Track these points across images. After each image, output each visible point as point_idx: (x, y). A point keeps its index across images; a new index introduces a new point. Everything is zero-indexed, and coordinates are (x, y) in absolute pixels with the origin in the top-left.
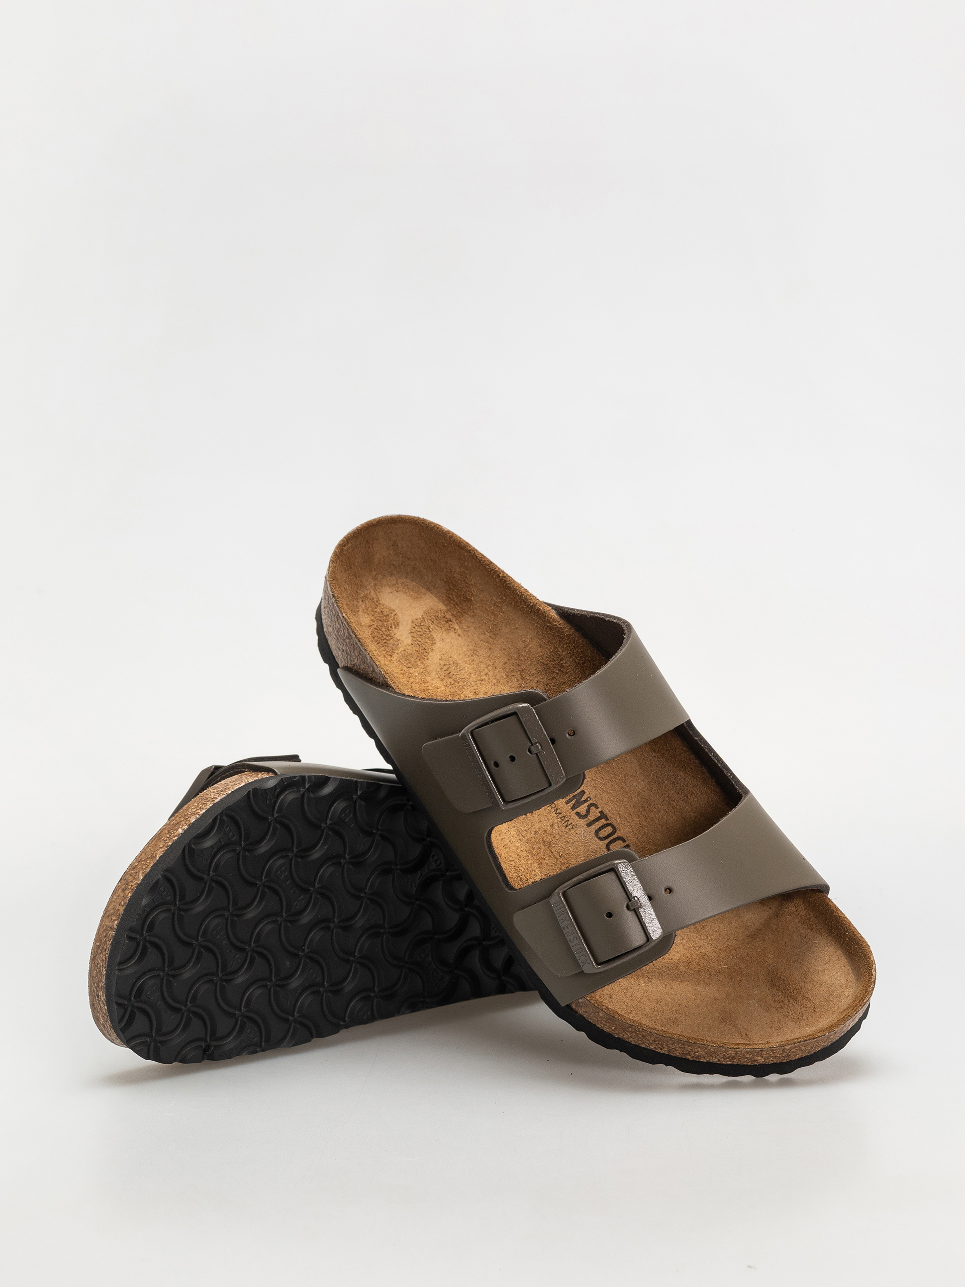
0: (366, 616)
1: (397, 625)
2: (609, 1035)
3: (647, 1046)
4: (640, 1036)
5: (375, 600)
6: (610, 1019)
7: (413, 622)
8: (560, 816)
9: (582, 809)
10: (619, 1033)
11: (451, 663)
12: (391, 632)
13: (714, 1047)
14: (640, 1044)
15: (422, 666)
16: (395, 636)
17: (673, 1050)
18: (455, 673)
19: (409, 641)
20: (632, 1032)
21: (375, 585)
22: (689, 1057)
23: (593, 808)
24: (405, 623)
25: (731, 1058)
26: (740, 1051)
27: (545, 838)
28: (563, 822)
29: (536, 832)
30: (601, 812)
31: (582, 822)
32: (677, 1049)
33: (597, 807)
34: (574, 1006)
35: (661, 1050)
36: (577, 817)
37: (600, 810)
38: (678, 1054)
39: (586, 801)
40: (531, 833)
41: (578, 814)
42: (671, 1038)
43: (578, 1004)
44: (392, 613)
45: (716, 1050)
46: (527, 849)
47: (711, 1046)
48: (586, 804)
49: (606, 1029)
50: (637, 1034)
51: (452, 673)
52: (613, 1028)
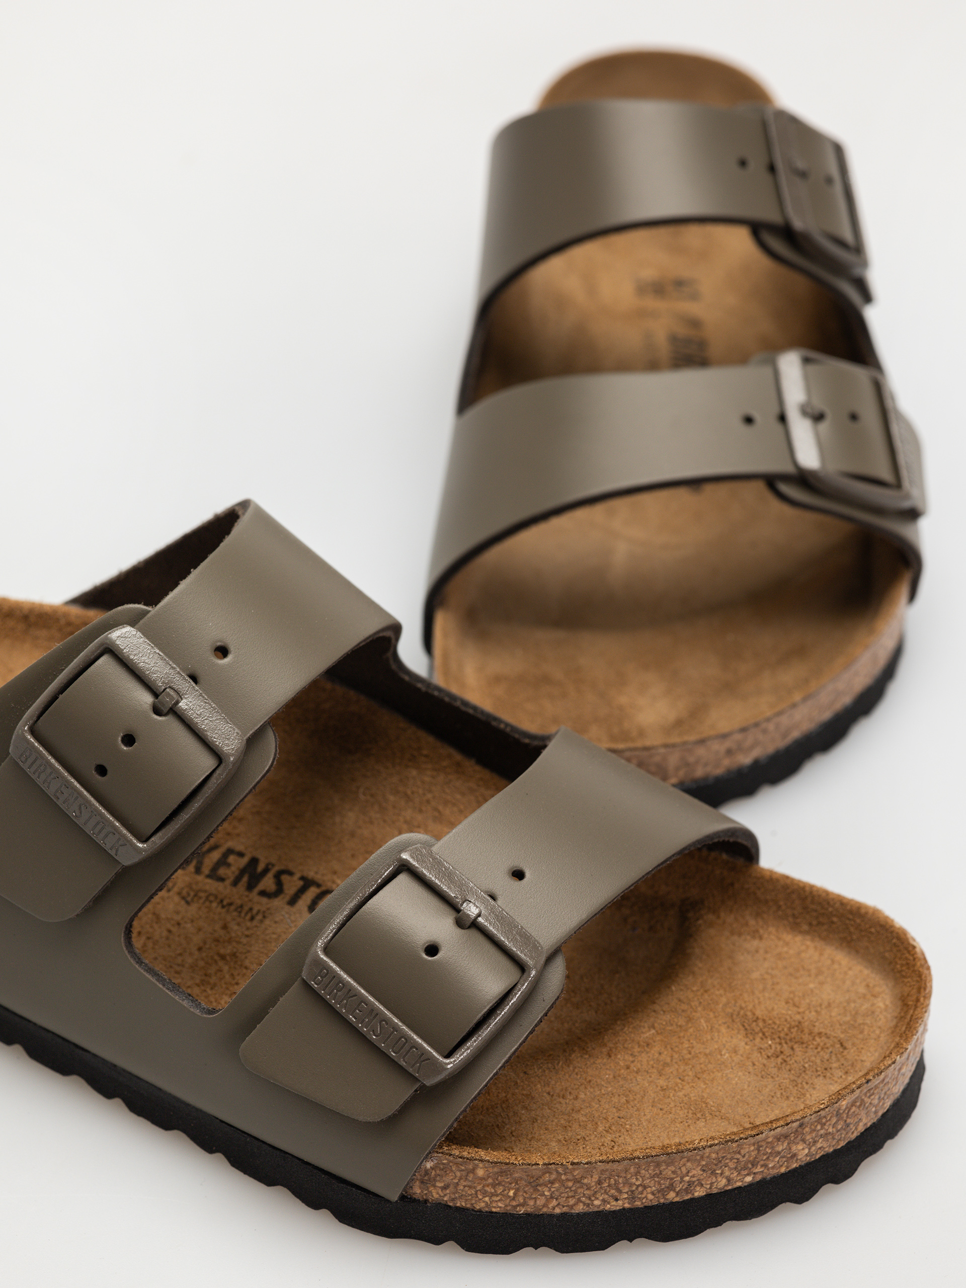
2: (506, 1218)
3: (588, 1205)
4: (570, 1184)
6: (502, 1173)
8: (232, 908)
9: (268, 883)
10: (525, 1199)
13: (717, 1147)
14: (572, 1207)
17: (640, 1189)
20: (552, 1183)
22: (671, 1196)
23: (285, 878)
25: (750, 1166)
26: (764, 1140)
27: (222, 951)
28: (243, 914)
29: (200, 949)
30: (302, 878)
31: (277, 902)
32: (647, 1182)
33: (291, 873)
34: (417, 1191)
35: (617, 1200)
36: (264, 900)
37: (298, 875)
38: (650, 1197)
39: (266, 871)
40: (191, 954)
41: (263, 893)
42: (630, 1159)
43: (427, 1180)
45: (720, 1155)
46: (198, 981)
47: (711, 1146)
48: (270, 875)
49: (498, 1206)
50: (563, 1183)
52: (511, 1193)
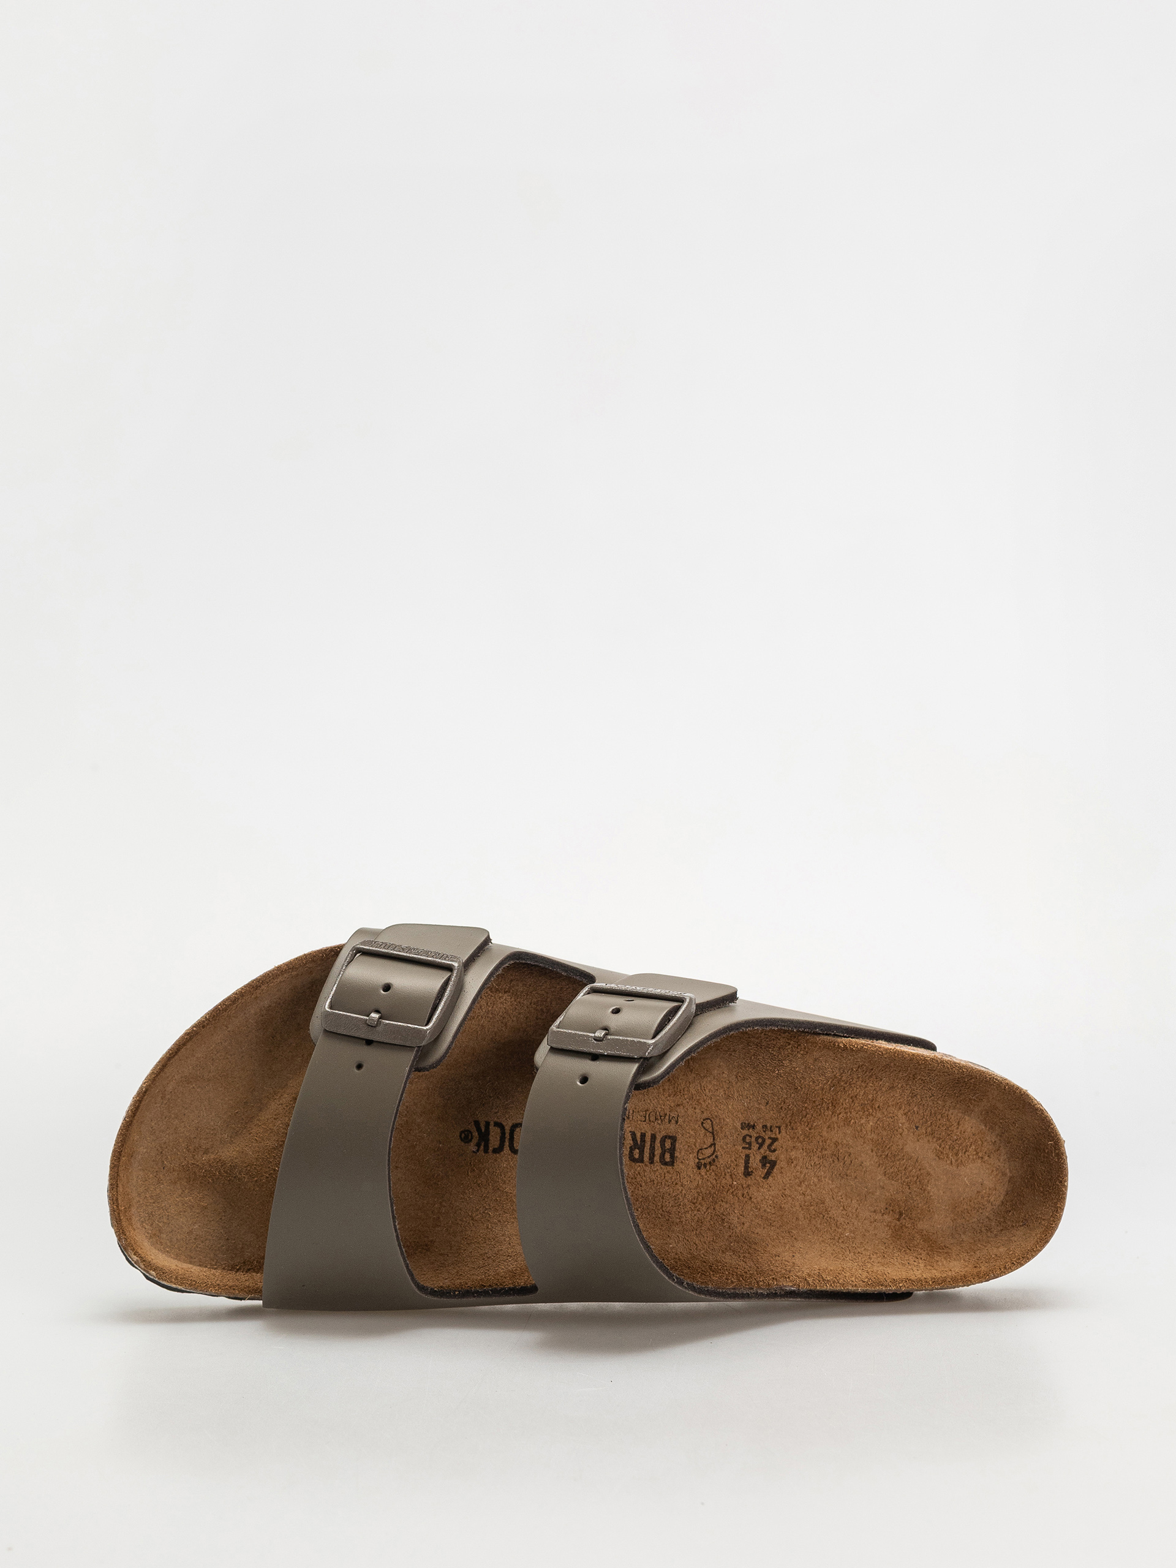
0: (973, 1129)
1: (939, 1155)
5: (986, 1158)
7: (929, 1174)
11: (849, 1172)
12: (935, 1140)
15: (869, 1137)
16: (926, 1140)
18: (833, 1165)
19: (908, 1148)
21: (1004, 1174)
24: (933, 1163)
44: (957, 1160)
51: (836, 1161)
